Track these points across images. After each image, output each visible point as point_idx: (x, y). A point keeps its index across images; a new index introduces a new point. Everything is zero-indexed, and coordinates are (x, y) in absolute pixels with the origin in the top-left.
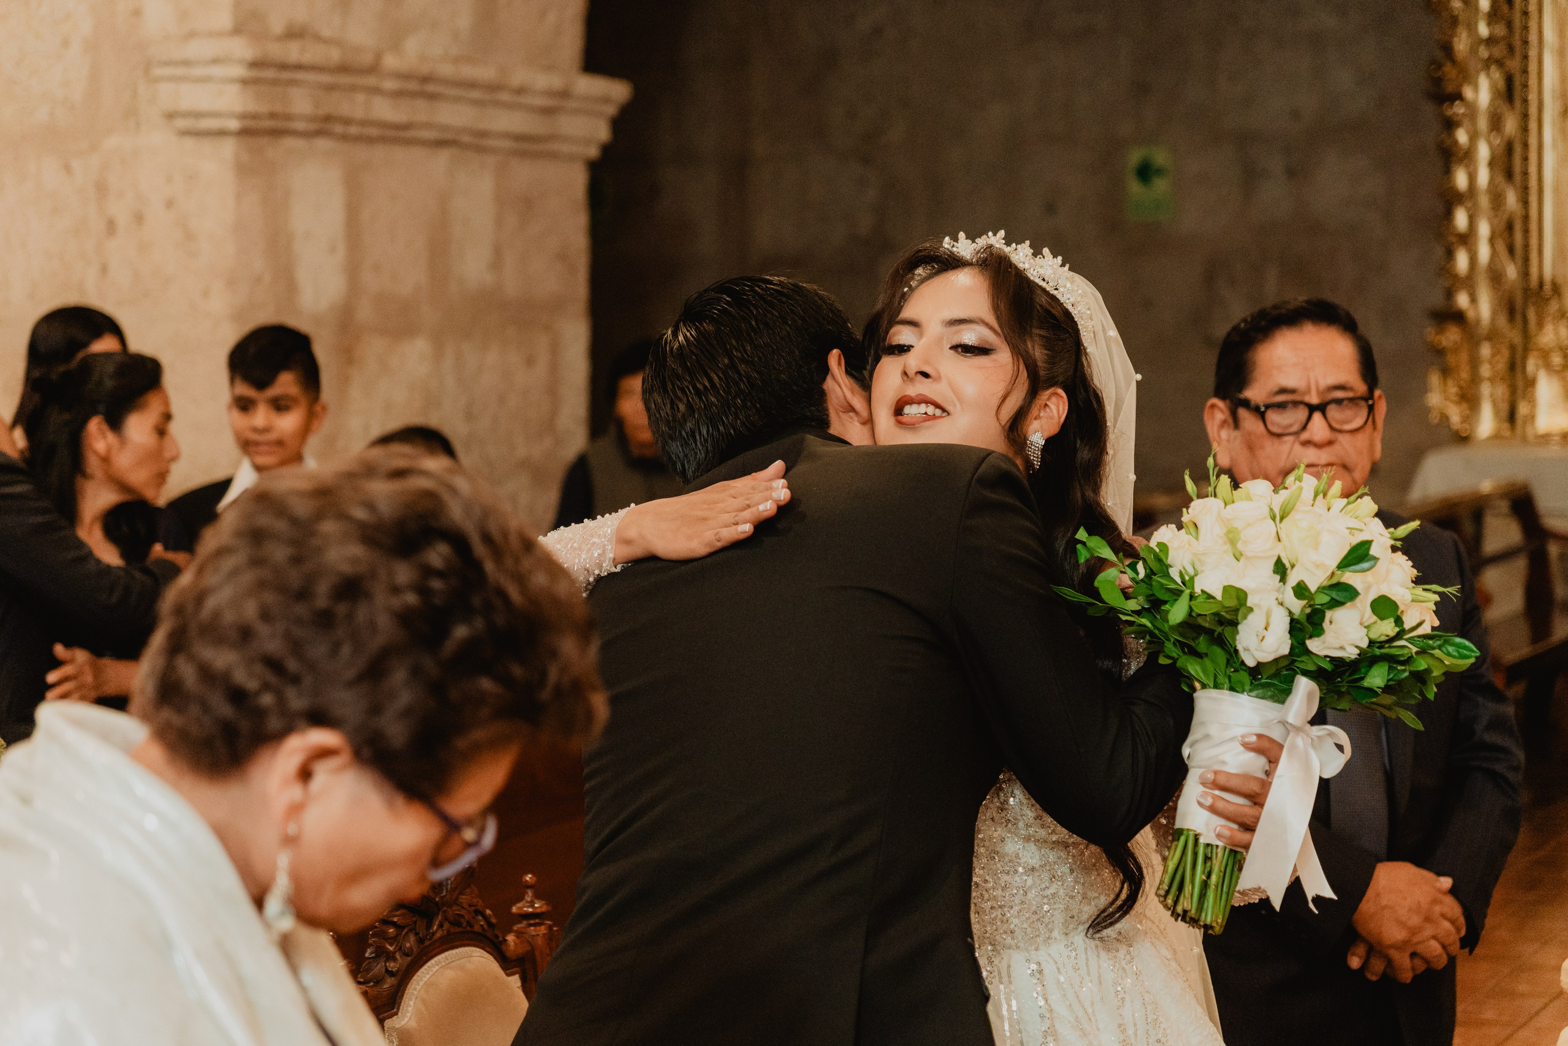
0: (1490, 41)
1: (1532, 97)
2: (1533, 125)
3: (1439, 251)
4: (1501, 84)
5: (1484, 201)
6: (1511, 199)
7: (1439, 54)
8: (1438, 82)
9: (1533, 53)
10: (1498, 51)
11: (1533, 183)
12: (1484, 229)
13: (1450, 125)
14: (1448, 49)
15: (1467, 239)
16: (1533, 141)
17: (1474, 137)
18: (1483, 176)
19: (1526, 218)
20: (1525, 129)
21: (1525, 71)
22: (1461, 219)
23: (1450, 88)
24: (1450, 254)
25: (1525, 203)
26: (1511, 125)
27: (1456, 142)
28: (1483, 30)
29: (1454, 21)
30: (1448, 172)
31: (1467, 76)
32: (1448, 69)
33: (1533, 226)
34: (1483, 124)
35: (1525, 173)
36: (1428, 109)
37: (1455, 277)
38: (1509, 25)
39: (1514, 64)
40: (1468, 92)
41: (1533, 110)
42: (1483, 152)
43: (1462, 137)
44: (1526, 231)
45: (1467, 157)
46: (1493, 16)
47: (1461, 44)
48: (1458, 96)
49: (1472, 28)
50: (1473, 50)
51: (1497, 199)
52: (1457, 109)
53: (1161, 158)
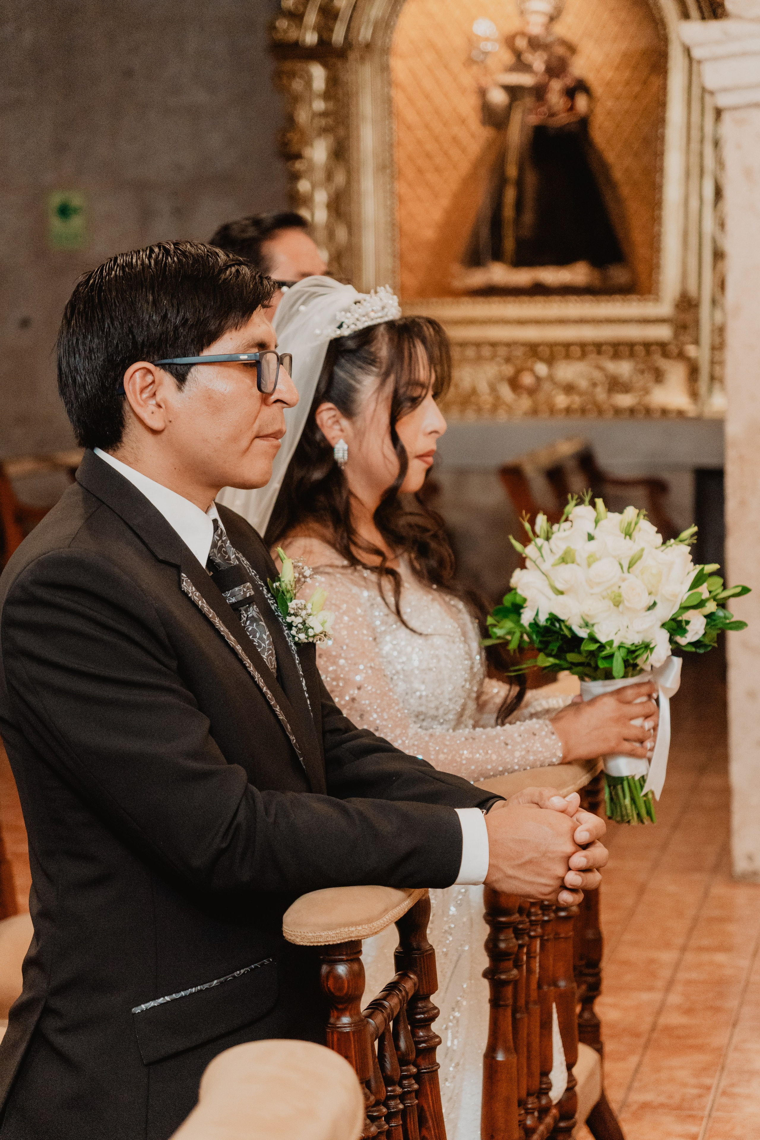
0: (324, 114)
1: (355, 154)
2: (354, 178)
4: (333, 145)
5: (321, 234)
6: (341, 233)
7: (285, 123)
8: (286, 144)
9: (355, 121)
10: (330, 121)
11: (356, 220)
13: (295, 177)
14: (291, 118)
16: (355, 187)
17: (313, 186)
18: (322, 214)
19: (351, 247)
20: (349, 182)
21: (349, 138)
23: (295, 148)
25: (350, 234)
26: (340, 178)
27: (298, 190)
28: (319, 105)
29: (296, 99)
31: (307, 142)
32: (293, 136)
33: (357, 252)
34: (319, 175)
35: (351, 214)
36: (279, 165)
38: (337, 101)
39: (341, 132)
40: (307, 152)
41: (355, 165)
42: (321, 197)
43: (304, 186)
44: (352, 257)
45: (307, 201)
46: (327, 96)
47: (302, 116)
48: (298, 156)
49: (310, 104)
50: (312, 120)
51: (331, 235)
52: (299, 165)
53: (76, 200)
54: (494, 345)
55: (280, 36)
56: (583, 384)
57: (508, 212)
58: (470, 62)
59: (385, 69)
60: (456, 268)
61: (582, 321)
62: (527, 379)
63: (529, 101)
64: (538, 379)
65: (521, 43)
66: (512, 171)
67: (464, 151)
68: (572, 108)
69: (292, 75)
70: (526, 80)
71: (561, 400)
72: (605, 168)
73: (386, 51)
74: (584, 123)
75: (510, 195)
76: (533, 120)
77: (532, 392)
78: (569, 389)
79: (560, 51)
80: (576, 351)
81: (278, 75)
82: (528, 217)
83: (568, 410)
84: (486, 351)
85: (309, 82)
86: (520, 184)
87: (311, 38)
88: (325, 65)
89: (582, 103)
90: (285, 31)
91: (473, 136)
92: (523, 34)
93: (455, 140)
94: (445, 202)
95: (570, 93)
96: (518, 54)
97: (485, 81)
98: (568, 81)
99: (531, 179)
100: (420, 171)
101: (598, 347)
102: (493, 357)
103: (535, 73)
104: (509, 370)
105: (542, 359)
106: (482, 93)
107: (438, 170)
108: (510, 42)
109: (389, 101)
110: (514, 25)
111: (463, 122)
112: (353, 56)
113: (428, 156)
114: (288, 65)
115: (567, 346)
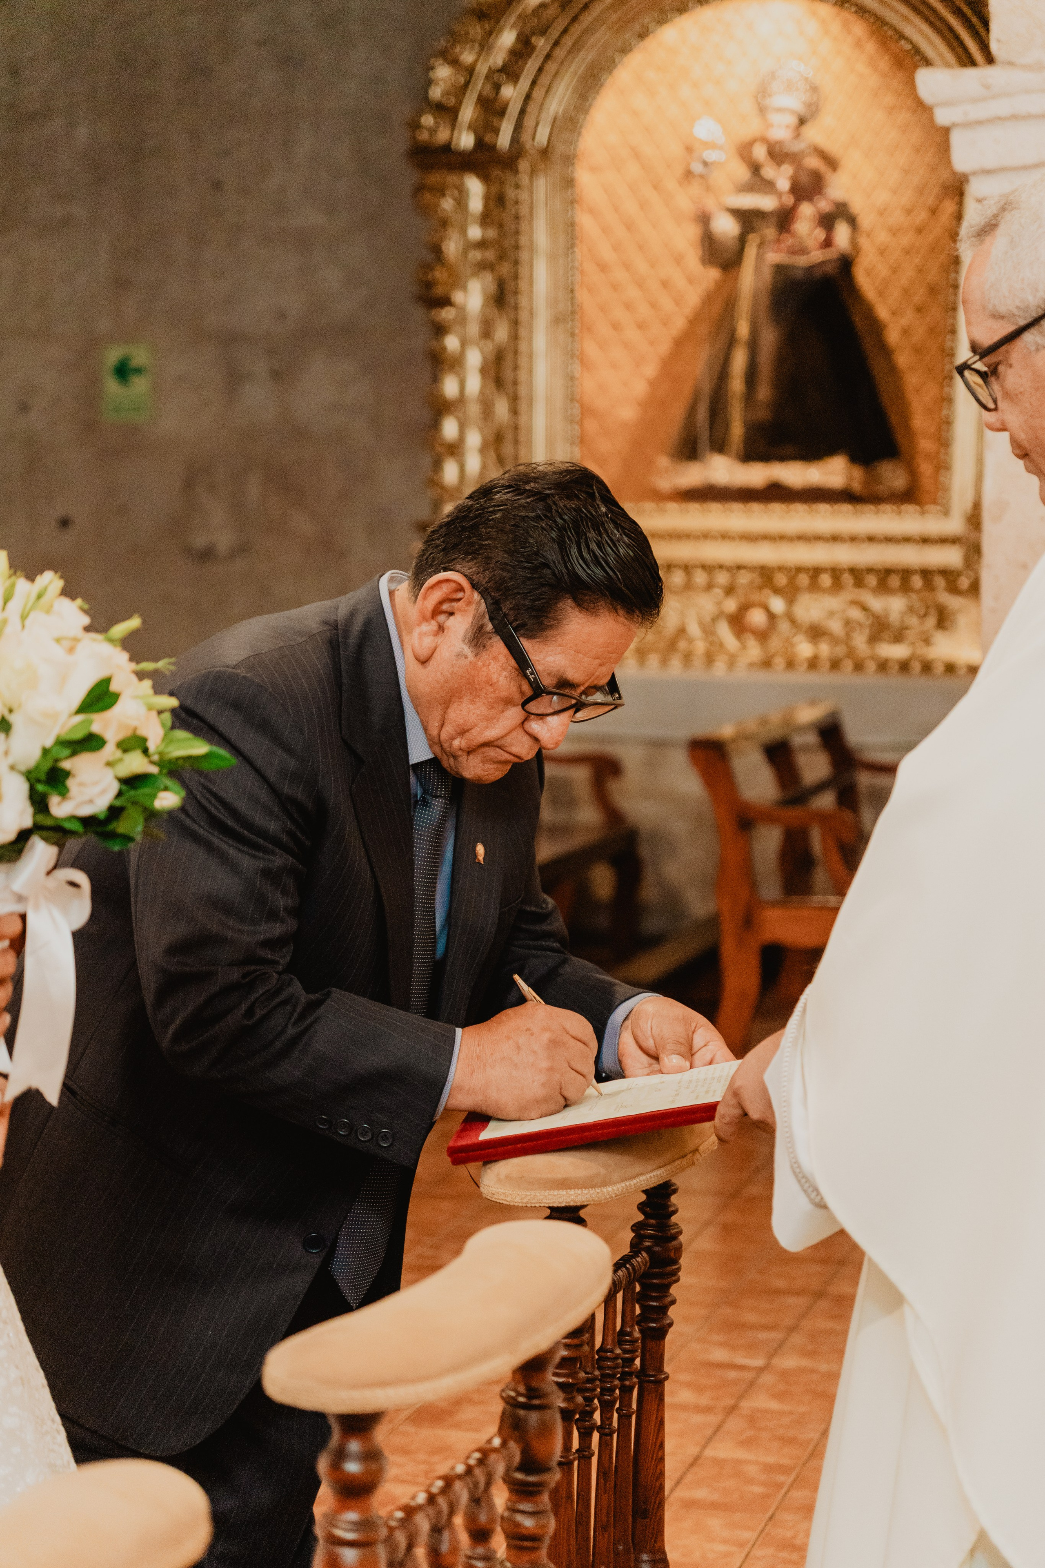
0: (482, 244)
1: (523, 301)
2: (523, 332)
3: (426, 461)
4: (492, 287)
5: (474, 409)
6: (502, 409)
7: (429, 257)
8: (429, 285)
9: (524, 256)
10: (490, 255)
11: (522, 391)
12: (474, 439)
13: (440, 330)
14: (437, 250)
15: (455, 449)
16: (523, 347)
17: (464, 343)
18: (474, 383)
19: (516, 428)
20: (515, 337)
21: (516, 277)
22: (450, 428)
23: (439, 291)
24: (437, 465)
25: (515, 411)
26: (501, 333)
27: (444, 349)
28: (475, 232)
29: (444, 223)
30: (436, 379)
31: (458, 282)
32: (439, 274)
33: (522, 437)
34: (474, 329)
35: (515, 383)
36: (419, 313)
37: (443, 488)
38: (501, 226)
39: (505, 269)
40: (458, 297)
41: (523, 316)
42: (474, 359)
43: (451, 342)
44: (516, 442)
45: (456, 364)
46: (485, 219)
47: (452, 247)
48: (446, 302)
49: (463, 231)
50: (465, 253)
51: (487, 409)
52: (447, 314)
53: (140, 356)
54: (709, 568)
55: (424, 136)
56: (836, 626)
57: (737, 384)
58: (688, 174)
59: (569, 183)
60: (663, 461)
61: (835, 538)
62: (757, 617)
63: (770, 232)
64: (772, 617)
65: (760, 152)
66: (743, 329)
67: (678, 301)
68: (828, 243)
69: (441, 191)
70: (767, 203)
71: (804, 649)
72: (877, 328)
73: (569, 160)
74: (846, 264)
75: (739, 360)
76: (773, 257)
77: (763, 636)
78: (816, 633)
79: (813, 162)
80: (826, 580)
81: (420, 189)
82: (764, 392)
83: (813, 664)
84: (700, 577)
85: (461, 202)
86: (753, 345)
87: (466, 141)
88: (485, 178)
89: (842, 234)
90: (433, 131)
91: (691, 280)
92: (764, 140)
93: (665, 284)
94: (651, 370)
95: (827, 221)
96: (756, 169)
97: (710, 204)
98: (824, 205)
99: (769, 338)
100: (616, 326)
101: (858, 575)
102: (709, 587)
103: (779, 195)
104: (731, 605)
105: (777, 591)
106: (704, 219)
107: (641, 326)
108: (744, 151)
109: (571, 226)
110: (751, 128)
111: (678, 260)
112: (524, 165)
113: (628, 306)
114: (434, 178)
115: (815, 572)
